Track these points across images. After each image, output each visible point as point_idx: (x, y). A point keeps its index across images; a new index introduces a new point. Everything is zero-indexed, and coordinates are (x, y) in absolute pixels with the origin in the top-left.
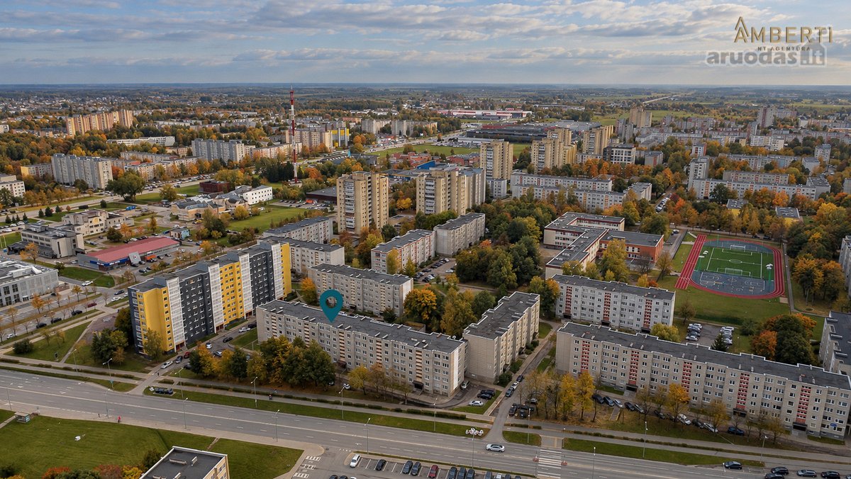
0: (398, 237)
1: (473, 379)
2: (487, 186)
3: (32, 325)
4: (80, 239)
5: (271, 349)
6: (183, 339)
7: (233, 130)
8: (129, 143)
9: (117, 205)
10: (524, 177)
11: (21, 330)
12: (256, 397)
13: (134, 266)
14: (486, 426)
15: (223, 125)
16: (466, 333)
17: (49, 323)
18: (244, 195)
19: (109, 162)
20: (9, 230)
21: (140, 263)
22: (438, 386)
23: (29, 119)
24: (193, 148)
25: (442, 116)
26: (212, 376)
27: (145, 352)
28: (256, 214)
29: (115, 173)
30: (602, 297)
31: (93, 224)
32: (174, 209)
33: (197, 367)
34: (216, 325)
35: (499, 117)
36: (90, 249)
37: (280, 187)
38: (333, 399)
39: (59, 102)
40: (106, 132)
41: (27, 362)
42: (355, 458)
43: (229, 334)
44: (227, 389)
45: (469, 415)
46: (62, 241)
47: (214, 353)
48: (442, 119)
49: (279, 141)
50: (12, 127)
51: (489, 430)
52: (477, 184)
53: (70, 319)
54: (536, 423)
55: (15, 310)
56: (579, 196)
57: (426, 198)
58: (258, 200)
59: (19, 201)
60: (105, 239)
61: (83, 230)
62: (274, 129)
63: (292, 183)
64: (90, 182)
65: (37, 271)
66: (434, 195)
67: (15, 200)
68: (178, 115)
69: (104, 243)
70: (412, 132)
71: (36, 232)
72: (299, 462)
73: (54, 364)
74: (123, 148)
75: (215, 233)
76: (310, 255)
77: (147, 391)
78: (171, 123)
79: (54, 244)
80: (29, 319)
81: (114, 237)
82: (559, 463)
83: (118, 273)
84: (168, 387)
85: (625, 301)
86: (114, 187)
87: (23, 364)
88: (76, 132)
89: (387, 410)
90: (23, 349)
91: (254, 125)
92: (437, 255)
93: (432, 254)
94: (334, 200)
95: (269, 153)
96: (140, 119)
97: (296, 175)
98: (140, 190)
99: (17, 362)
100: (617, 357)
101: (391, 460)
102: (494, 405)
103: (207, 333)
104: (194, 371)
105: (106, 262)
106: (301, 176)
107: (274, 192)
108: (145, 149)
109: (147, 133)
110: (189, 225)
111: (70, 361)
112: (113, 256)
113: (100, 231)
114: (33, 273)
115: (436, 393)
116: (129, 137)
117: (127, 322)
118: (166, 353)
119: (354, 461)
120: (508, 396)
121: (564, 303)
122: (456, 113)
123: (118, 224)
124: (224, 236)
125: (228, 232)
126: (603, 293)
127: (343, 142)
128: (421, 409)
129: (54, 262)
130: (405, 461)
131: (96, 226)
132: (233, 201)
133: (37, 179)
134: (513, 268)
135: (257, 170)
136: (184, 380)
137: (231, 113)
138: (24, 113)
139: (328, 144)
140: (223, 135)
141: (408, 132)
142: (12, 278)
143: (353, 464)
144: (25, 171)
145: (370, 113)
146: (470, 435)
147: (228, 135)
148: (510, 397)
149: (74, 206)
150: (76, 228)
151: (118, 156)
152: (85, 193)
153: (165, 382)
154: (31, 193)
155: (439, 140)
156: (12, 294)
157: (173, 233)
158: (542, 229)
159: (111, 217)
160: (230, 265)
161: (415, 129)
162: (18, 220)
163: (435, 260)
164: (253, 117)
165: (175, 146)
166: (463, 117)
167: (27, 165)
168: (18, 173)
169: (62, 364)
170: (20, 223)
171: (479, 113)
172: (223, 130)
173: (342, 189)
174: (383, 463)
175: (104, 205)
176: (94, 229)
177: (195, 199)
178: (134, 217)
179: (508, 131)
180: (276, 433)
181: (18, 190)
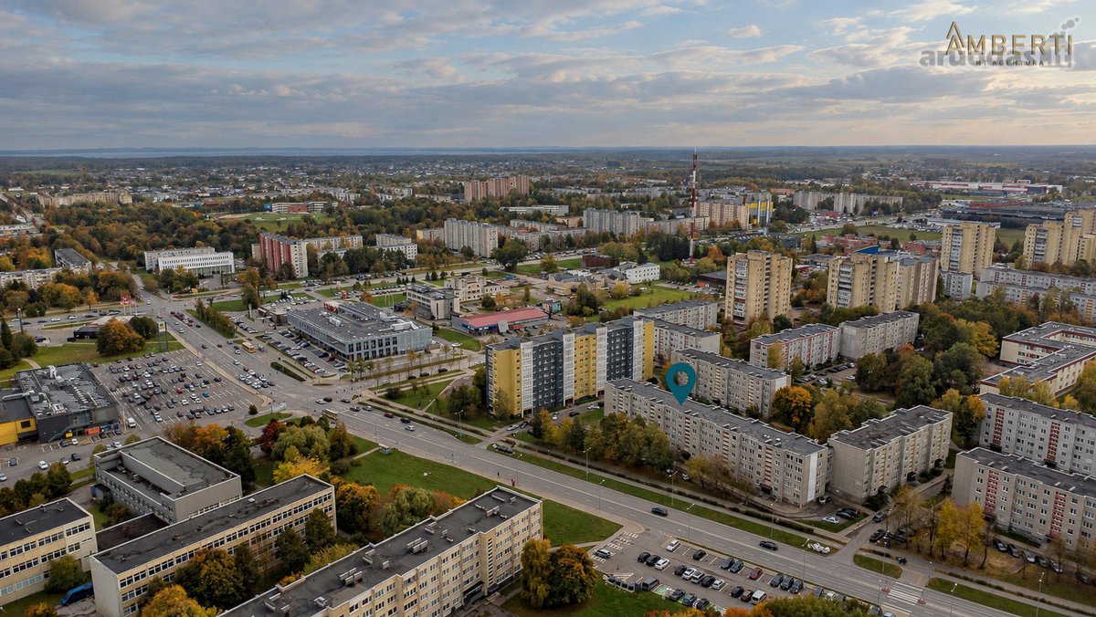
0: (790, 330)
1: (836, 494)
2: (940, 281)
3: (404, 377)
4: (457, 303)
5: (611, 424)
6: (531, 406)
7: (635, 200)
8: (521, 210)
9: (498, 274)
10: (1001, 273)
11: (394, 379)
12: (588, 471)
13: (501, 334)
14: (836, 545)
15: (624, 194)
16: (833, 439)
17: (418, 376)
18: (627, 272)
19: (496, 229)
20: (399, 290)
21: (507, 332)
22: (789, 494)
23: (431, 183)
24: (584, 219)
25: (914, 189)
26: (552, 445)
27: (494, 413)
28: (637, 294)
29: (502, 241)
30: (1048, 427)
31: (471, 290)
32: (552, 281)
33: (538, 432)
34: (566, 397)
35: (1005, 193)
36: (464, 314)
37: (671, 265)
38: (666, 486)
39: (463, 167)
40: (501, 198)
41: (396, 406)
42: (674, 542)
43: (575, 409)
44: (563, 459)
45: (817, 530)
46: (441, 303)
47: (557, 423)
48: (912, 193)
49: (683, 214)
50: (415, 191)
51: (837, 550)
52: (922, 277)
53: (435, 376)
54: (901, 555)
55: (392, 360)
56: (1080, 303)
57: (840, 288)
58: (642, 278)
59: (412, 264)
60: (480, 306)
61: (462, 295)
62: (681, 201)
63: (685, 263)
64: (476, 252)
65: (415, 327)
66: (850, 284)
67: (408, 262)
68: (579, 182)
69: (479, 309)
70: (861, 208)
71: (419, 292)
72: (616, 535)
73: (416, 411)
74: (515, 216)
75: (587, 309)
76: (679, 339)
77: (490, 448)
78: (568, 191)
79: (433, 304)
80: (402, 371)
81: (488, 305)
82: (915, 600)
83: (486, 339)
84: (509, 447)
85: (1081, 437)
86: (499, 256)
87: (391, 407)
88: (473, 198)
89: (723, 507)
90: (393, 395)
91: (659, 194)
92: (840, 358)
93: (834, 356)
94: (723, 282)
95: (668, 227)
96: (537, 185)
97: (691, 254)
98: (521, 258)
99: (388, 405)
100: (1035, 497)
101: (713, 553)
102: (854, 527)
103: (555, 403)
104: (535, 436)
105: (476, 326)
106: (697, 255)
107: (662, 272)
108: (537, 217)
109: (541, 201)
110: (563, 300)
111: (429, 411)
112: (484, 321)
113: (477, 298)
114: (411, 328)
115: (785, 501)
116: (522, 205)
117: (482, 381)
118: (512, 417)
119: (672, 545)
120: (876, 520)
121: (992, 430)
122: (936, 186)
123: (494, 292)
124: (596, 313)
125: (601, 310)
126: (1049, 422)
127: (763, 219)
128: (762, 513)
129: (431, 323)
130: (727, 558)
131: (474, 292)
132: (613, 277)
133: (429, 243)
134: (931, 380)
135: (648, 246)
136: (523, 443)
137: (637, 180)
138: (428, 178)
139: (743, 220)
140: (622, 205)
141: (856, 210)
142: (393, 331)
143: (670, 548)
144: (420, 234)
145: (811, 184)
146: (811, 550)
147: (627, 205)
148: (877, 522)
149: (458, 272)
150: (455, 292)
151: (508, 224)
152: (470, 260)
153: (507, 442)
154: (422, 256)
155: (899, 221)
156: (392, 346)
157: (544, 306)
158: (1000, 340)
159: (489, 284)
160: (587, 336)
161: (867, 204)
162: (407, 281)
163: (837, 362)
164: (659, 185)
165: (567, 216)
166: (948, 192)
167: (422, 228)
168: (414, 237)
169: (422, 412)
170: (409, 284)
171: (974, 186)
172: (623, 200)
173: (733, 270)
174: (702, 554)
175: (485, 273)
176: (472, 295)
177: (574, 272)
178: (511, 287)
179: (1006, 211)
180: (600, 506)
181: (411, 252)
